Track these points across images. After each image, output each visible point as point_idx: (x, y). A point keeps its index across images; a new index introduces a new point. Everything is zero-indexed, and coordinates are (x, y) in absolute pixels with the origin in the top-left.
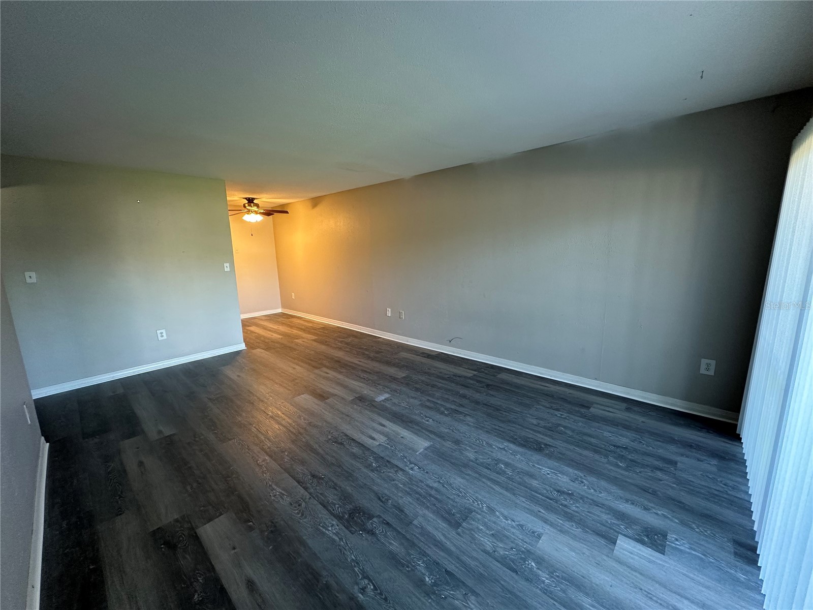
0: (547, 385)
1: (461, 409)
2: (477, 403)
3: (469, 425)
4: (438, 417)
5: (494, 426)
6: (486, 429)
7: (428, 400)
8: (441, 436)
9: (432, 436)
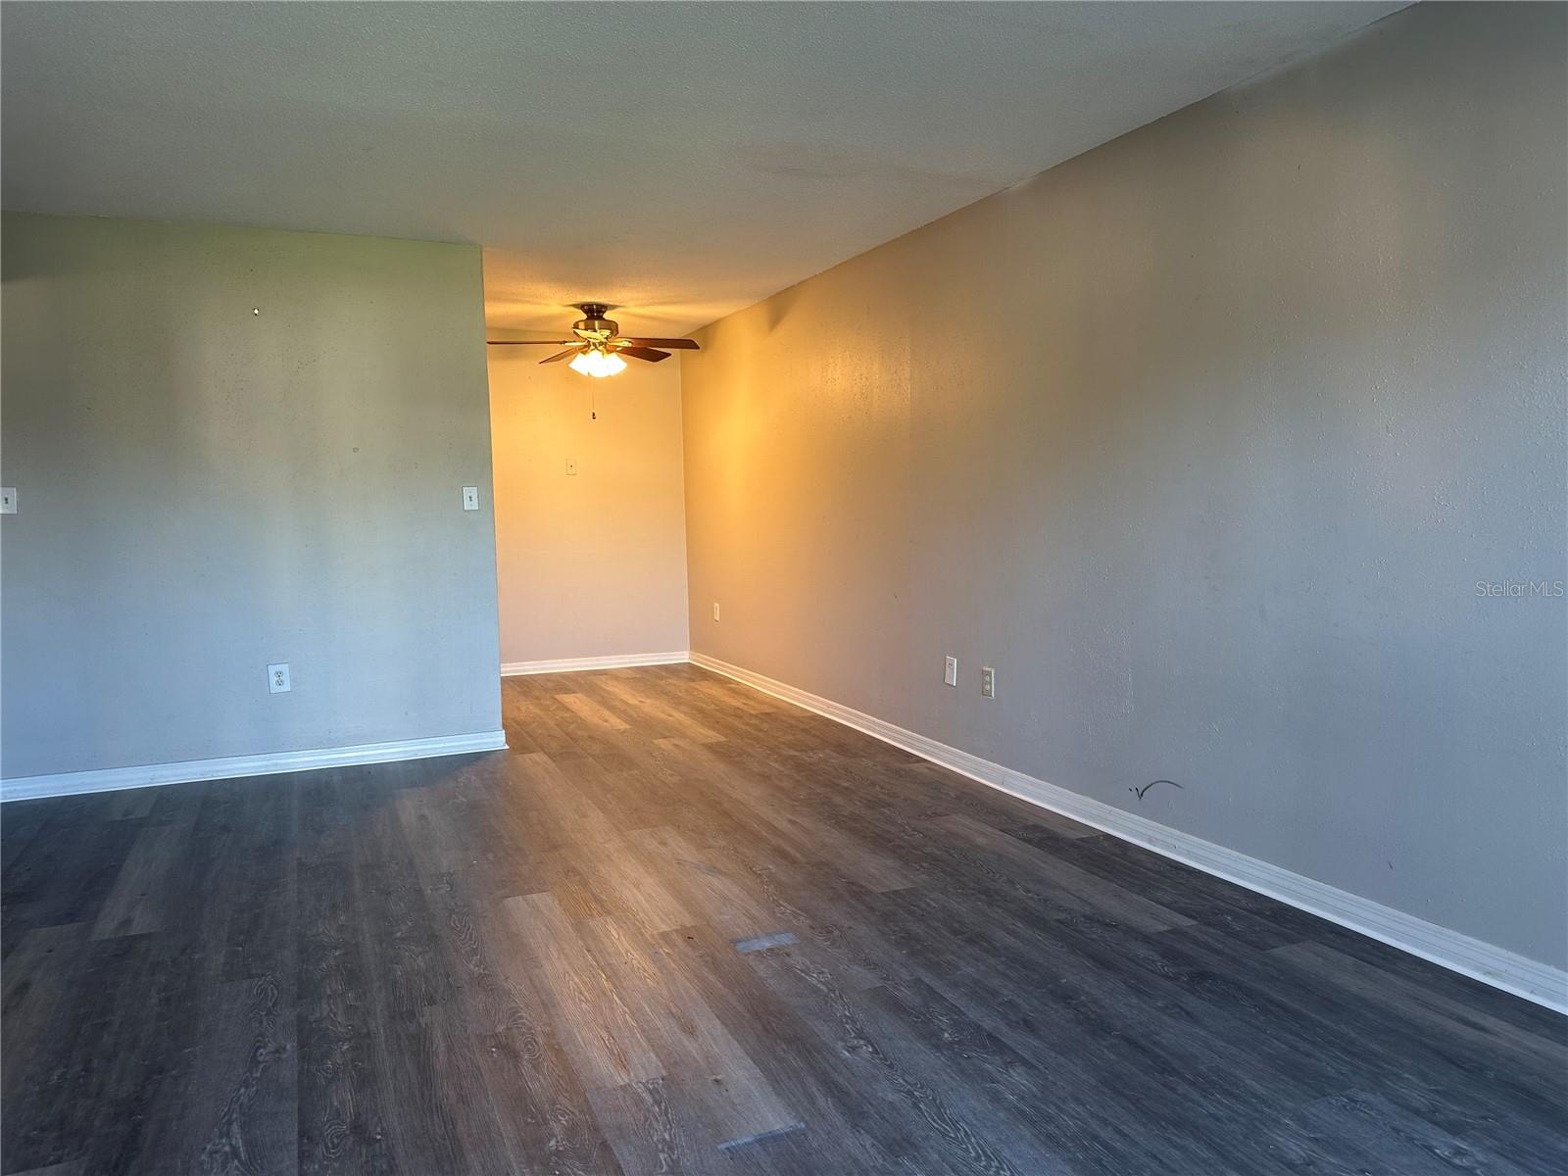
0: (1490, 1022)
1: (1010, 1037)
2: (1100, 1027)
3: (996, 1098)
4: (903, 1044)
5: (1094, 1124)
6: (1051, 1128)
7: (919, 980)
8: (855, 1112)
9: (824, 1103)
